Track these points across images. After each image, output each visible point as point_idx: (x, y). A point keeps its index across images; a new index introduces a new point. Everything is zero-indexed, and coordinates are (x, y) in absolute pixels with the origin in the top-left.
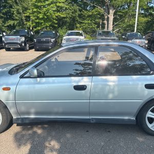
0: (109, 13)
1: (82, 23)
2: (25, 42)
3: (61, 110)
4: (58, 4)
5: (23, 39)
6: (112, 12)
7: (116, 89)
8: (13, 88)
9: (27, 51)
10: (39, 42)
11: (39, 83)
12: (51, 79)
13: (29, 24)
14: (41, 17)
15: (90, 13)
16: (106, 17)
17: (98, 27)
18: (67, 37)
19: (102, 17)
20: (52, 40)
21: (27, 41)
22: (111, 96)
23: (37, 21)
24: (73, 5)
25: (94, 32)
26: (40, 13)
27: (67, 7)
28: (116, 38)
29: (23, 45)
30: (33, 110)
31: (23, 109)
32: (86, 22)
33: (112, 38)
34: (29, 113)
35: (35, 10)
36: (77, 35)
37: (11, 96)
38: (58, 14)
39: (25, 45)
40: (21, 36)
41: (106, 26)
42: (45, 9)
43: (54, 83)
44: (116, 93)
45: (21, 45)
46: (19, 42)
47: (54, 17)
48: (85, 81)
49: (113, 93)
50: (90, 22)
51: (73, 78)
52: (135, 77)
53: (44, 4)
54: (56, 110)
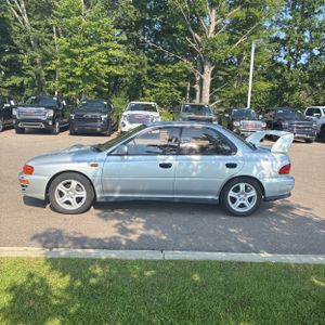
0: (203, 72)
1: (153, 87)
2: (53, 119)
3: (146, 188)
4: (111, 52)
5: (51, 113)
6: (208, 69)
7: (199, 167)
8: (101, 164)
9: (57, 134)
10: (80, 119)
11: (127, 160)
12: (138, 157)
13: (53, 84)
14: (78, 73)
15: (170, 71)
16: (198, 79)
17: (183, 95)
18: (130, 112)
19: (191, 78)
20: (104, 117)
21: (57, 117)
22: (194, 174)
23: (71, 80)
24: (138, 54)
25: (175, 103)
26: (77, 66)
27: (128, 57)
28: (213, 117)
29: (50, 123)
30: (119, 188)
31: (109, 186)
32: (161, 85)
33: (207, 117)
34: (113, 191)
35: (68, 60)
36: (145, 110)
37: (99, 173)
38: (111, 68)
39: (54, 124)
40: (47, 108)
41: (198, 94)
42: (86, 60)
43: (140, 160)
44: (200, 172)
45: (46, 123)
46: (43, 118)
47: (103, 74)
48: (170, 159)
49: (196, 170)
50: (168, 85)
51: (159, 157)
52: (217, 157)
53: (85, 51)
54: (141, 188)
